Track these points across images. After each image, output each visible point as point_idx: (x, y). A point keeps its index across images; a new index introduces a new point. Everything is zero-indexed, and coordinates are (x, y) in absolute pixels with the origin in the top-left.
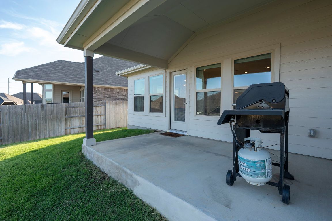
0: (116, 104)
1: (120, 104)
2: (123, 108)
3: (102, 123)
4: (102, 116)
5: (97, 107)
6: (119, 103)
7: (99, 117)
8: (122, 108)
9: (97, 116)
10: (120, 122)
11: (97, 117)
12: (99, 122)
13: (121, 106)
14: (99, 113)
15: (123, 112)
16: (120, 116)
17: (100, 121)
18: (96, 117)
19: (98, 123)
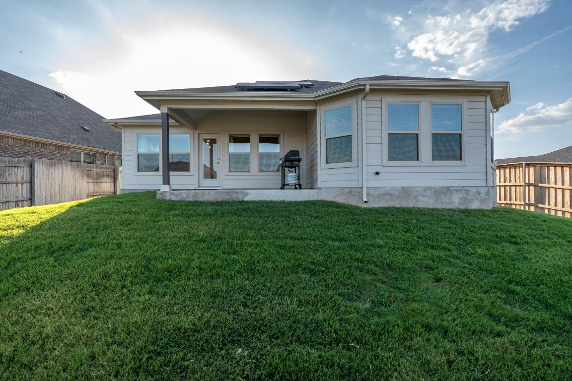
0: (52, 165)
1: (57, 166)
2: (63, 173)
3: (25, 197)
4: (25, 185)
5: (15, 167)
6: (55, 164)
7: (20, 185)
8: (60, 173)
9: (17, 183)
10: (58, 196)
11: (16, 186)
12: (20, 196)
13: (58, 169)
14: (20, 180)
15: (62, 180)
16: (57, 184)
17: (22, 194)
18: (14, 185)
19: (18, 197)
